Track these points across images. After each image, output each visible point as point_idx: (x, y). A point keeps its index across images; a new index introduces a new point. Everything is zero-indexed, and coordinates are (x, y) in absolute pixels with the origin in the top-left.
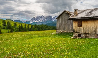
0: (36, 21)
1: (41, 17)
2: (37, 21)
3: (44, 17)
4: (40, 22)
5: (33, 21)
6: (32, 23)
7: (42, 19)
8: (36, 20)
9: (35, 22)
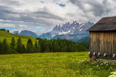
0: (61, 32)
1: (73, 25)
2: (64, 33)
3: (78, 24)
4: (70, 35)
5: (57, 33)
6: (54, 36)
7: (74, 28)
8: (63, 30)
9: (60, 34)
